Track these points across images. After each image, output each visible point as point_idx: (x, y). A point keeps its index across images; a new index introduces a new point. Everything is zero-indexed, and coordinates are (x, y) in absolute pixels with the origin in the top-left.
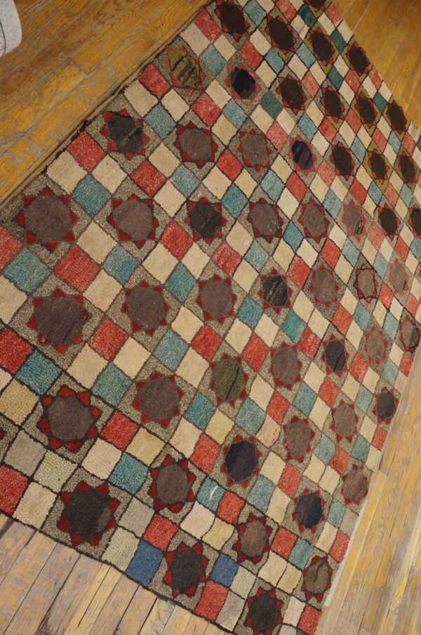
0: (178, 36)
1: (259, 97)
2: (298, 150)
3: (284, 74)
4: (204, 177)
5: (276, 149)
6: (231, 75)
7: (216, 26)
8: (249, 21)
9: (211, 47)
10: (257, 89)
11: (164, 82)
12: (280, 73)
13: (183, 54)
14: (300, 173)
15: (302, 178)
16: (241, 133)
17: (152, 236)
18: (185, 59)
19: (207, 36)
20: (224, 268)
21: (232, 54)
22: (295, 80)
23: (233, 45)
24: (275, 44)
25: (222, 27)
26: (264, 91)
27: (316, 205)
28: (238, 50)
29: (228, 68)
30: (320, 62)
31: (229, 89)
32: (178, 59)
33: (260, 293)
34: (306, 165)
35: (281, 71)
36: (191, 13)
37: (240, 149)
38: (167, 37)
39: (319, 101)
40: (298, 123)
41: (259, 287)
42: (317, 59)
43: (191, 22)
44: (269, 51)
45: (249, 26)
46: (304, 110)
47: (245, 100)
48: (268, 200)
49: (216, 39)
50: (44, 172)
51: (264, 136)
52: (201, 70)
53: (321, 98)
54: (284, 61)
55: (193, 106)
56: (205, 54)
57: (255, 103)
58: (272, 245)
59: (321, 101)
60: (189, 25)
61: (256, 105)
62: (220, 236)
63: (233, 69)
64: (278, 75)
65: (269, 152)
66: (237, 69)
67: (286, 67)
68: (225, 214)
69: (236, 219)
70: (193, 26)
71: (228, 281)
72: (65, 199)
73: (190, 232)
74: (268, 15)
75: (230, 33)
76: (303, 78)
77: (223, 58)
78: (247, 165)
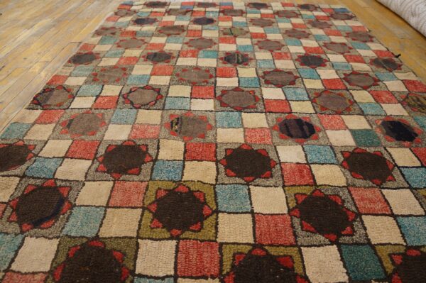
1: (379, 133)
2: (305, 128)
3: (396, 173)
4: (337, 72)
5: (321, 114)
6: (409, 127)
11: (415, 91)
12: (401, 171)
14: (284, 115)
15: (278, 115)
16: (353, 102)
17: (325, 46)
20: (280, 53)
22: (385, 182)
26: (384, 142)
27: (244, 109)
29: (419, 130)
30: (402, 250)
33: (247, 55)
35: (403, 175)
37: (341, 95)
39: (341, 194)
40: (331, 147)
42: (408, 247)
46: (341, 165)
47: (381, 122)
48: (289, 86)
50: (381, 44)
51: (339, 113)
52: (421, 112)
53: (343, 201)
54: (416, 189)
55: (391, 93)
57: (374, 127)
58: (260, 71)
59: (341, 197)
61: (371, 126)
62: (296, 60)
63: (416, 133)
64: (399, 167)
65: (323, 108)
66: (416, 135)
67: (407, 185)
69: (297, 68)
71: (271, 51)
72: (365, 42)
73: (312, 54)
76: (384, 196)
78: (326, 91)
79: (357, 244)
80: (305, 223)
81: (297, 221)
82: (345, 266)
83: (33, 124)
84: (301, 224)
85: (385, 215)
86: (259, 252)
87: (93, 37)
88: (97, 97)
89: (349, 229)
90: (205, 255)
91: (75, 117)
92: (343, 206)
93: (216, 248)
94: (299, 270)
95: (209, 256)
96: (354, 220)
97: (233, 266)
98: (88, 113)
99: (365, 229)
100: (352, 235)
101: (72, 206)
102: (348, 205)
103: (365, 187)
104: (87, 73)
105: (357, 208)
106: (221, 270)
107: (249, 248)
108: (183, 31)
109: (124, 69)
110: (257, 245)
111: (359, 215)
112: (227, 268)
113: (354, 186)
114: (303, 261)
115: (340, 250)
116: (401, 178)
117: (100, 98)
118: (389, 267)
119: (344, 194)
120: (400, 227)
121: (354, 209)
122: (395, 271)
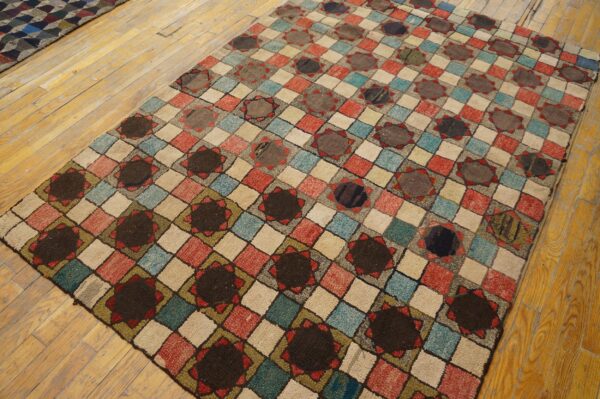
0: (526, 259)
1: (418, 236)
2: (358, 198)
4: (462, 152)
5: (389, 191)
6: (458, 243)
7: (490, 291)
8: (448, 322)
9: (488, 263)
10: (423, 241)
11: (523, 211)
12: (392, 274)
13: (515, 242)
14: (354, 178)
15: (350, 174)
16: (435, 193)
17: (491, 114)
18: (512, 238)
19: (498, 272)
20: (429, 105)
21: (464, 267)
22: (366, 274)
23: (464, 279)
24: (404, 310)
25: (483, 294)
26: (413, 244)
27: (328, 156)
28: (457, 276)
29: (464, 250)
30: (318, 321)
31: (457, 229)
32: (519, 235)
33: (393, 94)
34: (345, 186)
35: (390, 278)
36: (521, 294)
37: (432, 180)
38: (535, 255)
39: (322, 263)
40: (360, 225)
41: (395, 98)
42: (324, 323)
43: (519, 280)
44: (412, 296)
45: (447, 314)
46: (349, 244)
47: (436, 224)
48: (393, 149)
49: (487, 274)
50: (571, 135)
51: (406, 198)
52: (493, 235)
54: (386, 293)
55: (490, 201)
56: (494, 252)
57: (423, 226)
58: (384, 121)
59: (319, 266)
60: (520, 276)
61: (421, 224)
62: (437, 120)
63: (457, 252)
64: (395, 270)
65: (398, 186)
66: (454, 253)
67: (382, 287)
68: (438, 134)
69: (425, 131)
70: (515, 277)
71: (423, 98)
72: (553, 124)
73: (463, 119)
74: (421, 347)
75: (471, 292)
76: (352, 283)
77: (472, 258)
78: (422, 170)
79: (294, 301)
80: (274, 268)
81: (271, 263)
82: (270, 307)
83: (167, 103)
84: (272, 267)
85: (336, 296)
86: (230, 269)
87: (270, 16)
88: (227, 94)
89: (299, 288)
90: (199, 253)
91: (198, 108)
92: (313, 272)
93: (208, 252)
94: (241, 292)
95: (202, 254)
96: (310, 286)
97: (208, 267)
98: (208, 108)
99: (311, 295)
100: (296, 293)
101: (152, 183)
102: (317, 274)
103: (346, 269)
104: (236, 63)
105: (321, 279)
106: (200, 266)
107: (227, 263)
108: (361, 37)
109: (268, 70)
110: (232, 264)
111: (317, 284)
112: (205, 266)
113: (338, 263)
114: (249, 289)
115: (277, 297)
116: (385, 280)
117: (227, 96)
118: (297, 324)
119: (323, 265)
120: (336, 308)
121: (318, 278)
122: (296, 329)
